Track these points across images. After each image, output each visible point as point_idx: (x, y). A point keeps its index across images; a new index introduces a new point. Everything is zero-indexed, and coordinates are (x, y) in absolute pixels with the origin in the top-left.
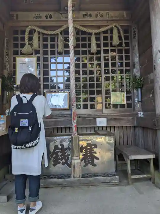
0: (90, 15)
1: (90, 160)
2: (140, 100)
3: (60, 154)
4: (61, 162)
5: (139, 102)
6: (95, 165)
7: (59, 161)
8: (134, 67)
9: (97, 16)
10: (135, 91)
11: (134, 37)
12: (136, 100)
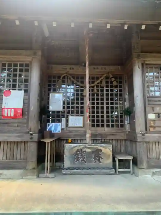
0: (98, 68)
1: (98, 159)
2: (129, 123)
3: (80, 155)
4: (80, 159)
5: (128, 124)
6: (101, 162)
7: (79, 159)
8: (125, 101)
9: (102, 69)
10: (126, 117)
11: (126, 82)
12: (126, 122)
